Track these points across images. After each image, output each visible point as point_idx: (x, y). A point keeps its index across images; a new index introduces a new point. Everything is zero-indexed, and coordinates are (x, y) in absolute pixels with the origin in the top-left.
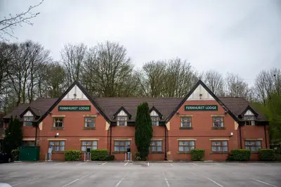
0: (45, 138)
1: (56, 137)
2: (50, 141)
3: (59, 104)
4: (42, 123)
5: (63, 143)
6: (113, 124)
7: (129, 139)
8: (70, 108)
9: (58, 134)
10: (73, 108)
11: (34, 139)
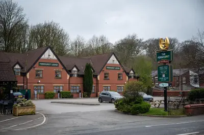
0: (31, 84)
1: (38, 83)
2: (34, 86)
3: (39, 61)
4: (28, 73)
5: (42, 88)
6: (71, 76)
7: (79, 85)
8: (46, 64)
9: (39, 81)
10: (48, 64)
11: (23, 85)
